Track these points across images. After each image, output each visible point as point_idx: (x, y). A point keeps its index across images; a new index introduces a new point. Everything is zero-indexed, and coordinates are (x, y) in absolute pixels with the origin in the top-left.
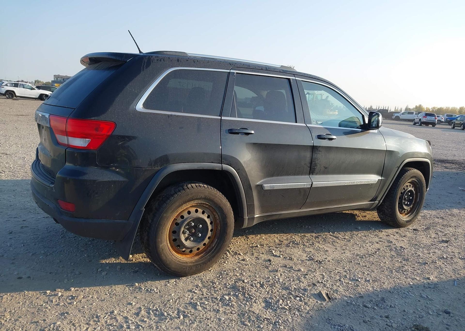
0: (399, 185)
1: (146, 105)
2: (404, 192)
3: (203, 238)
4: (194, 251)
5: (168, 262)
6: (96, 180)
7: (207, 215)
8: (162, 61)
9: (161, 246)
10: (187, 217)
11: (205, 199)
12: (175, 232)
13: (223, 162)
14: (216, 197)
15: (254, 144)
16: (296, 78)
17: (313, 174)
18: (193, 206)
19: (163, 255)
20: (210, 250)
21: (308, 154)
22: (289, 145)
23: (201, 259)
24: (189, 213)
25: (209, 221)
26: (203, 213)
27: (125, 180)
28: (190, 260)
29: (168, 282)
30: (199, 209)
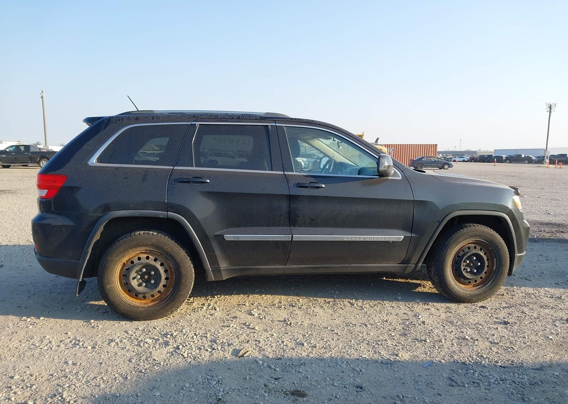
0: (447, 245)
1: (100, 160)
2: (463, 255)
3: (156, 285)
4: (147, 297)
5: (116, 304)
6: (51, 224)
7: (160, 263)
8: (121, 120)
9: (108, 287)
10: (137, 262)
11: (153, 245)
12: (125, 276)
13: (169, 210)
14: (166, 245)
15: (209, 193)
16: (277, 125)
17: (294, 226)
18: (142, 252)
19: (110, 296)
20: (165, 298)
21: (284, 205)
22: (255, 194)
23: (155, 305)
24: (139, 259)
25: (162, 269)
26: (156, 260)
27: (74, 224)
28: (143, 305)
29: (120, 323)
30: (151, 256)
